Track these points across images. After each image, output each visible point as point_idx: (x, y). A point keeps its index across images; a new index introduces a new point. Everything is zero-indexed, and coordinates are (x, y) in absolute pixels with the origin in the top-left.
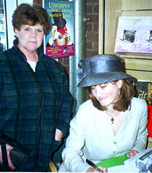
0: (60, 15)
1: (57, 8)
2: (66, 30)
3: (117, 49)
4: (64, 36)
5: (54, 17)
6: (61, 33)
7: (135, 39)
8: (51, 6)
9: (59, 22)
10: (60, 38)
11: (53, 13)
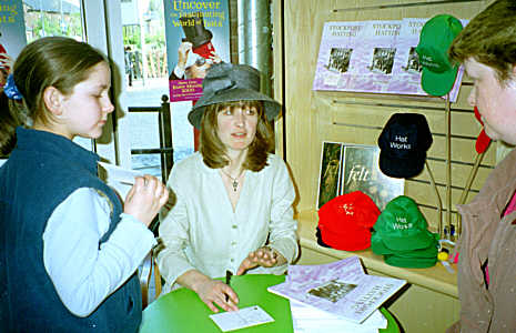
0: (199, 23)
1: (191, 10)
2: (213, 49)
3: (317, 85)
4: (209, 61)
5: (184, 27)
6: (201, 55)
7: (350, 66)
8: (178, 7)
9: (197, 35)
10: (198, 63)
11: (183, 19)
